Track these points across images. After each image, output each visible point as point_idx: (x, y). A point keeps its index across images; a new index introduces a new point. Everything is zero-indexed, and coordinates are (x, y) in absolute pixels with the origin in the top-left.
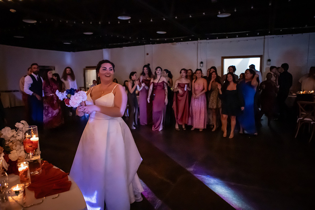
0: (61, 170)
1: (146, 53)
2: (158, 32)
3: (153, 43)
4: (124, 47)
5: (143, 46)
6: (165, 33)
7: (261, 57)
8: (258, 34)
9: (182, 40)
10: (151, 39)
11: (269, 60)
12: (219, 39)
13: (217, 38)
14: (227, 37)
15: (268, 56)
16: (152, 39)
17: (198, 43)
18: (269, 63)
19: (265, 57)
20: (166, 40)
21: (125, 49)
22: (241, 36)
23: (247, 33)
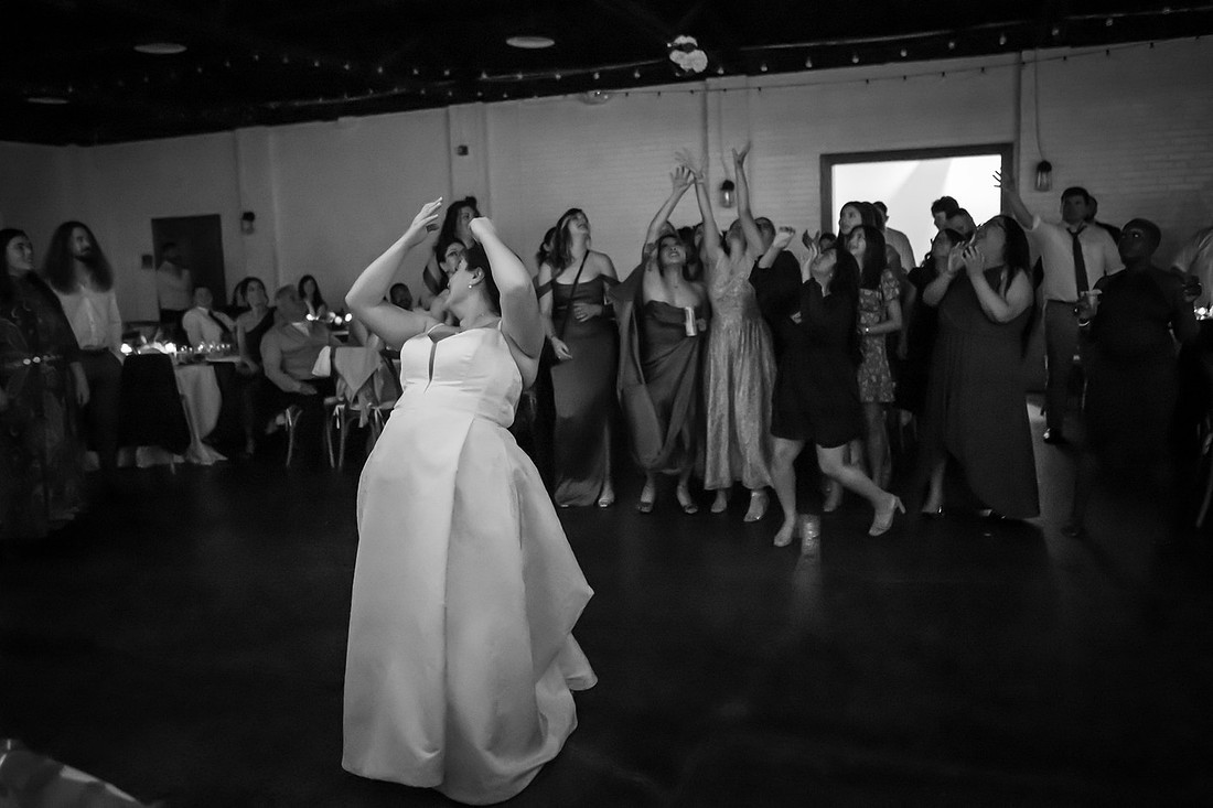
0: (111, 789)
1: (455, 144)
2: (514, 42)
3: (493, 94)
4: (342, 120)
5: (440, 111)
6: (547, 43)
7: (1006, 150)
8: (1002, 41)
9: (637, 75)
10: (484, 76)
11: (1044, 167)
12: (815, 67)
13: (809, 65)
14: (856, 60)
15: (1040, 148)
16: (489, 74)
17: (707, 90)
18: (1043, 178)
19: (1022, 150)
20: (558, 77)
21: (351, 125)
22: (921, 52)
23: (950, 38)
